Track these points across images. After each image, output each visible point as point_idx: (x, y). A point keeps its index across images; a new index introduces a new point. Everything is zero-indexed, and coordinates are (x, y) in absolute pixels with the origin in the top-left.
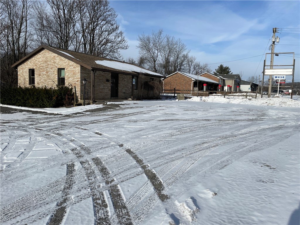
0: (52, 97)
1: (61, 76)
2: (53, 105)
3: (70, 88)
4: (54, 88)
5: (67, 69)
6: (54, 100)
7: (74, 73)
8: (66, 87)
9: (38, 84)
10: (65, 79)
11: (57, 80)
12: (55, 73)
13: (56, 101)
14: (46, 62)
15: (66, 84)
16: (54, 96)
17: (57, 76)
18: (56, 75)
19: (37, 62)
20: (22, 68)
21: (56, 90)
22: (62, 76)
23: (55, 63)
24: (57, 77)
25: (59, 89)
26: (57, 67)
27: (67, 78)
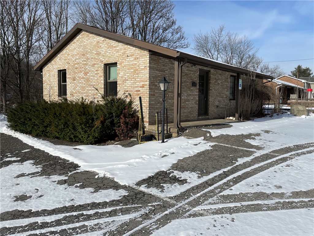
0: (93, 120)
1: (109, 80)
2: (96, 138)
3: (128, 100)
4: (98, 101)
5: (121, 64)
6: (97, 128)
7: (135, 71)
8: (120, 99)
9: (72, 95)
10: (118, 83)
11: (103, 86)
12: (98, 73)
13: (100, 129)
14: (84, 55)
15: (120, 94)
16: (97, 119)
17: (102, 78)
18: (100, 77)
19: (70, 57)
20: (48, 71)
21: (101, 105)
22: (112, 79)
23: (98, 54)
24: (103, 82)
25: (106, 104)
26: (102, 61)
27: (120, 82)
